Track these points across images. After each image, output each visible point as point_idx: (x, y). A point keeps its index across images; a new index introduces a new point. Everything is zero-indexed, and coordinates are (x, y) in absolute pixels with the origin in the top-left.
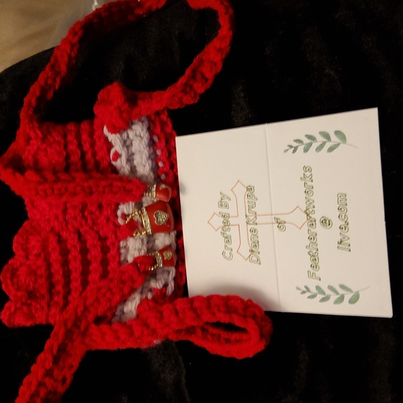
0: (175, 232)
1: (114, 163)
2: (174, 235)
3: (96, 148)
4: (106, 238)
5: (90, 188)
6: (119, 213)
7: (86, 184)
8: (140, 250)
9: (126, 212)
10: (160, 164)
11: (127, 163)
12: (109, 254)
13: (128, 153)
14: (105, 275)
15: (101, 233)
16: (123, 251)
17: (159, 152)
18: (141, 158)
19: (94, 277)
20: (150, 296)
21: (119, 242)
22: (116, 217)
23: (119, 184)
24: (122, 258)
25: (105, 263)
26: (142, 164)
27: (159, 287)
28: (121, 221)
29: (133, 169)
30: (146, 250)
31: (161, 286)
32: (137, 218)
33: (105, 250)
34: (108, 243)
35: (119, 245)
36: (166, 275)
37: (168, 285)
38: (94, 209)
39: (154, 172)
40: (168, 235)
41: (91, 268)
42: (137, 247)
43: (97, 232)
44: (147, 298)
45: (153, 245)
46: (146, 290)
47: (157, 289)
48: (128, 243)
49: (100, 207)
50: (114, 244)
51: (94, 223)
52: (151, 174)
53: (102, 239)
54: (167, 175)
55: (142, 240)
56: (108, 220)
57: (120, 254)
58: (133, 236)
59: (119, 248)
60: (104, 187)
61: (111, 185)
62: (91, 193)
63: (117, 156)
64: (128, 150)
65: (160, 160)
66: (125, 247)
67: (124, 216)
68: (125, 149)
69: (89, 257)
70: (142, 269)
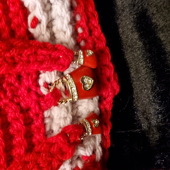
0: (98, 97)
1: (31, 30)
2: (97, 100)
3: (11, 15)
4: (28, 110)
5: (13, 58)
6: (41, 82)
7: (8, 55)
8: (65, 118)
9: (48, 81)
10: (80, 30)
11: (47, 30)
12: (33, 126)
13: (48, 19)
14: (30, 148)
15: (22, 104)
16: (47, 121)
17: (78, 18)
18: (63, 23)
19: (19, 151)
20: (80, 165)
21: (43, 112)
22: (38, 86)
23: (44, 52)
24: (48, 129)
25: (29, 135)
26: (62, 30)
27: (88, 155)
28: (44, 91)
29: (53, 36)
30: (71, 117)
31: (91, 153)
32: (60, 86)
33: (28, 122)
34: (31, 115)
35: (43, 115)
36: (92, 141)
37: (96, 150)
38: (12, 80)
39: (75, 39)
40: (91, 100)
41: (14, 142)
42: (62, 116)
43: (18, 104)
44: (77, 167)
45: (77, 112)
46: (75, 159)
47: (87, 157)
48: (53, 113)
49: (19, 78)
50: (37, 115)
51: (14, 95)
52: (72, 39)
53: (24, 111)
54: (86, 41)
55: (67, 108)
56: (29, 90)
57: (45, 125)
58: (57, 105)
59: (43, 119)
60: (29, 55)
61: (35, 53)
62: (15, 64)
63: (36, 22)
64: (48, 15)
65: (80, 26)
66: (49, 117)
67: (47, 85)
68: (45, 14)
69: (11, 131)
70: (72, 139)
